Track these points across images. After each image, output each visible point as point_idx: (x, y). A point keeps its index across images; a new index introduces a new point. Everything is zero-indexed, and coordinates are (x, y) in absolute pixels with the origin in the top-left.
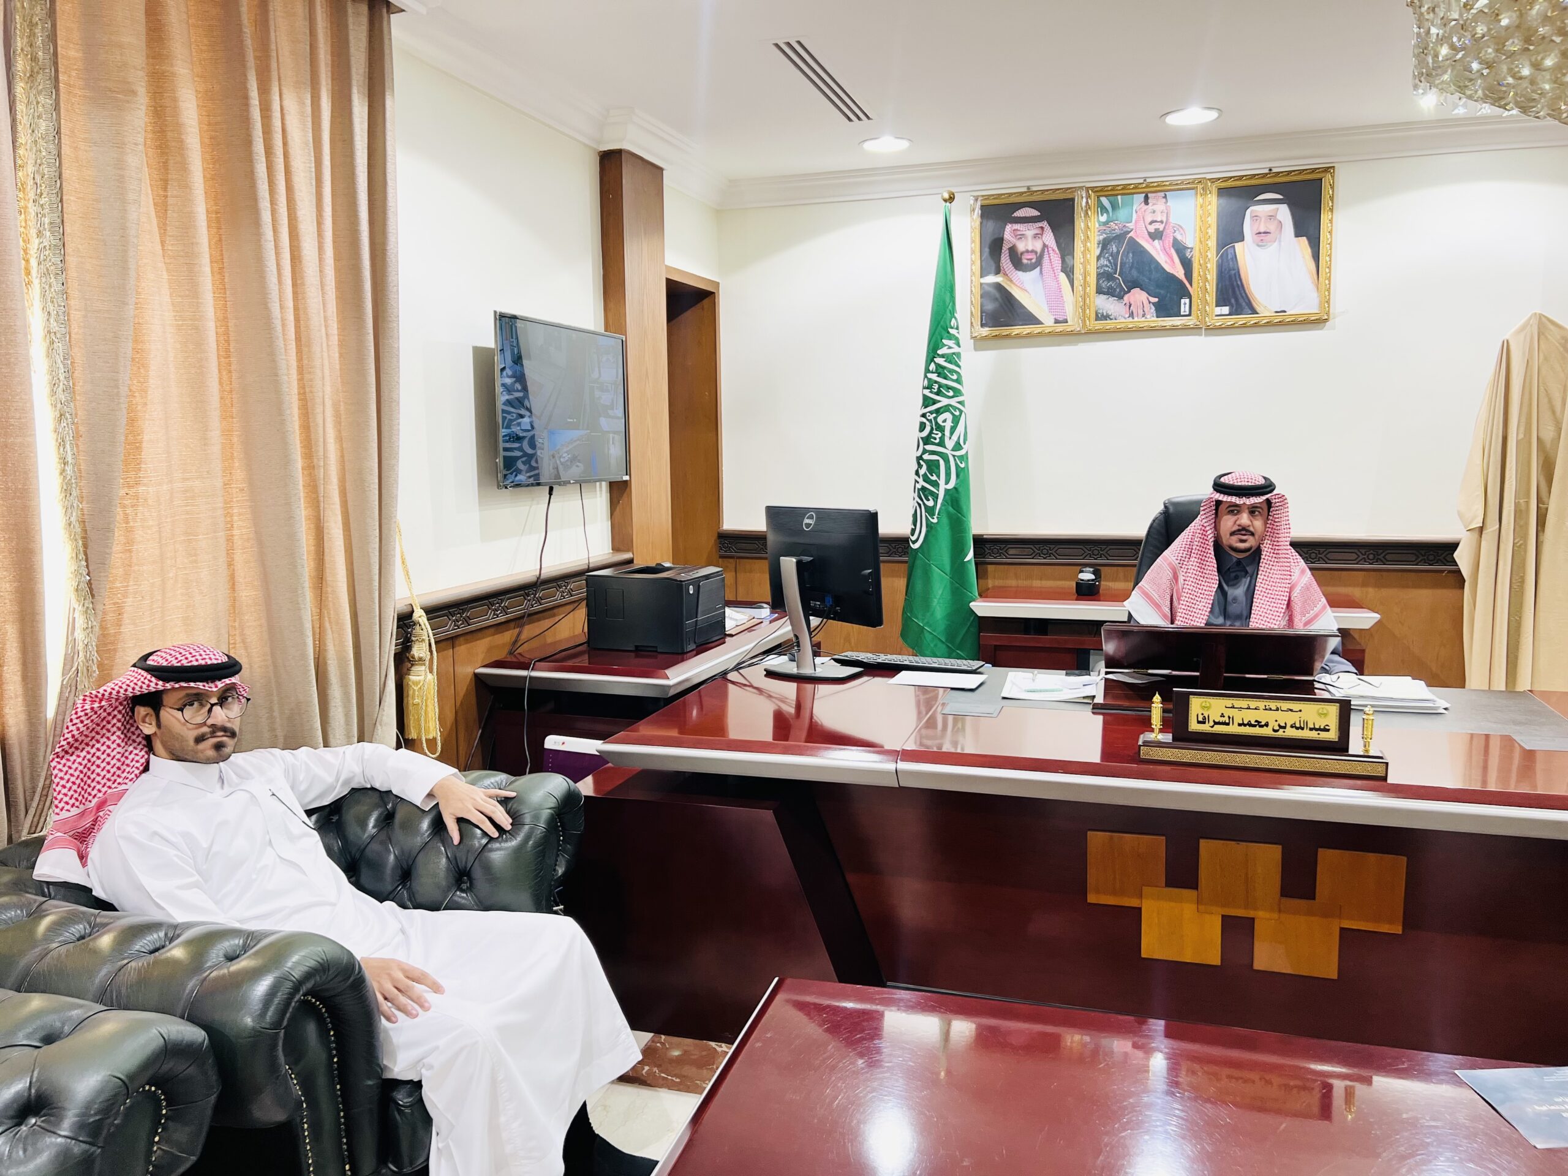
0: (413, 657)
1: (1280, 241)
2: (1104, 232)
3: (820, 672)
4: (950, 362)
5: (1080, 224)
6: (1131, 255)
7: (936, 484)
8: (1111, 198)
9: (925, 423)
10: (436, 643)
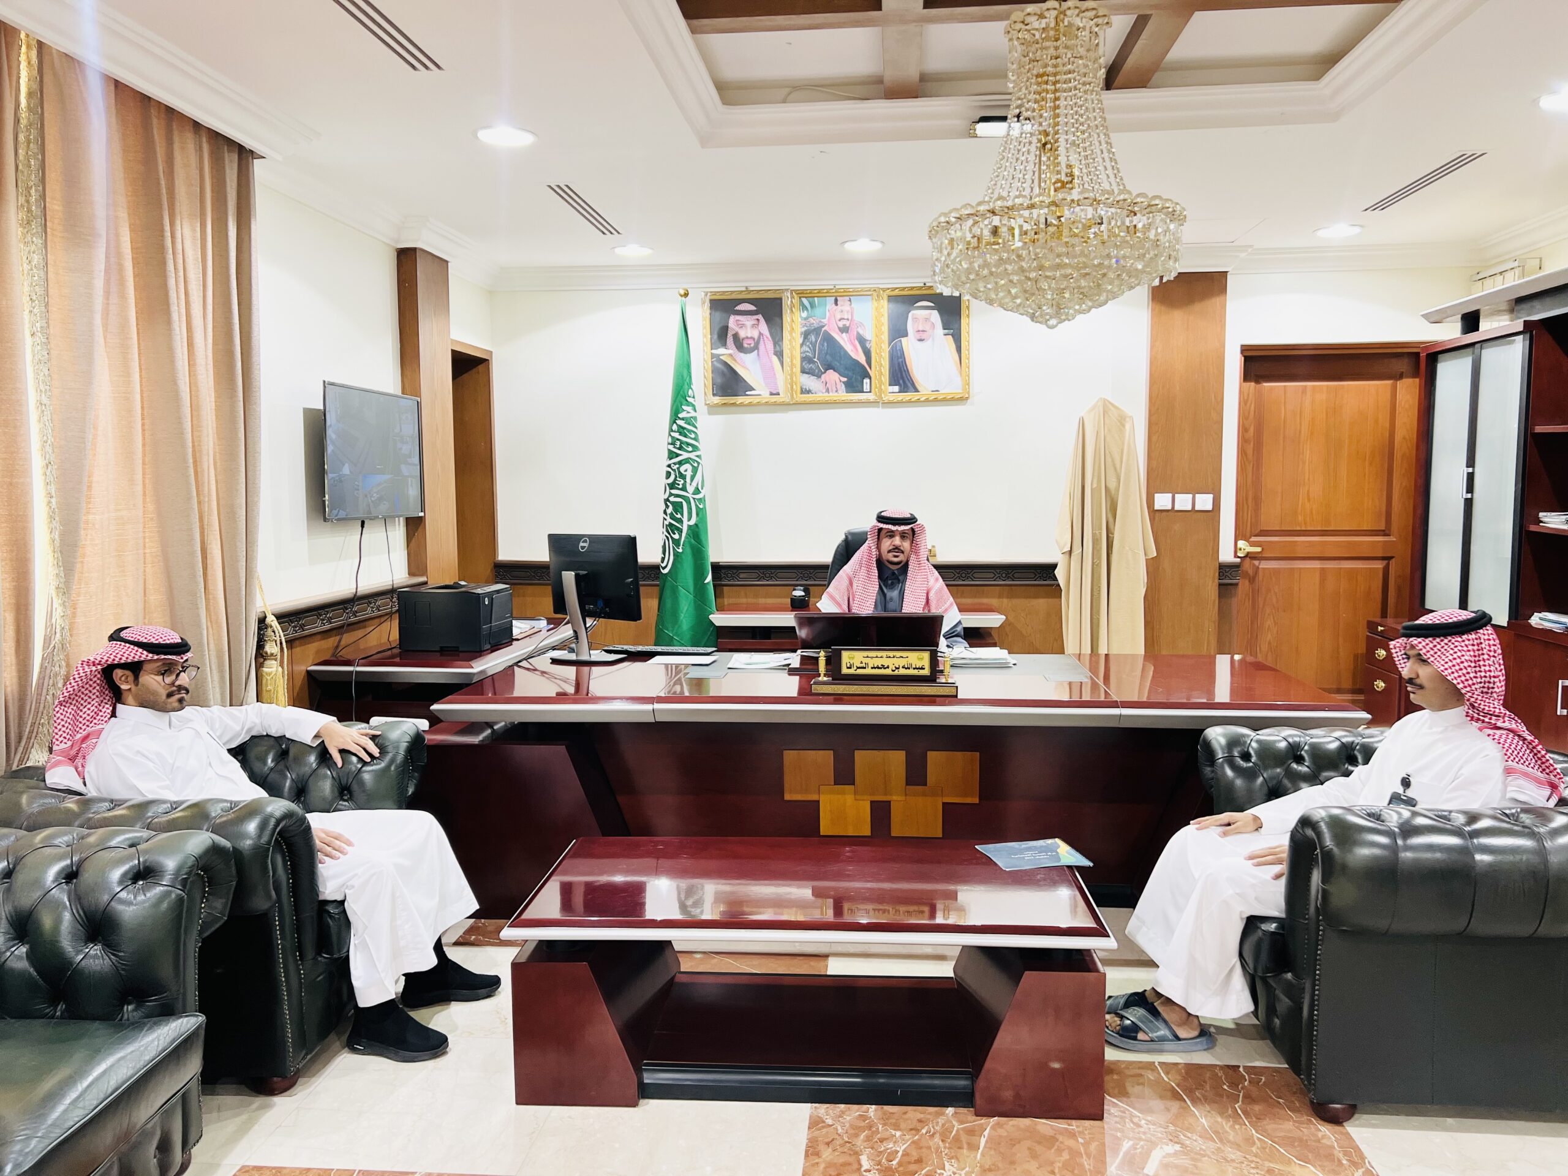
0: (266, 653)
1: (933, 339)
2: (805, 325)
3: (594, 658)
4: (689, 424)
5: (787, 317)
6: (826, 344)
7: (680, 521)
8: (811, 299)
9: (670, 473)
10: (286, 642)
